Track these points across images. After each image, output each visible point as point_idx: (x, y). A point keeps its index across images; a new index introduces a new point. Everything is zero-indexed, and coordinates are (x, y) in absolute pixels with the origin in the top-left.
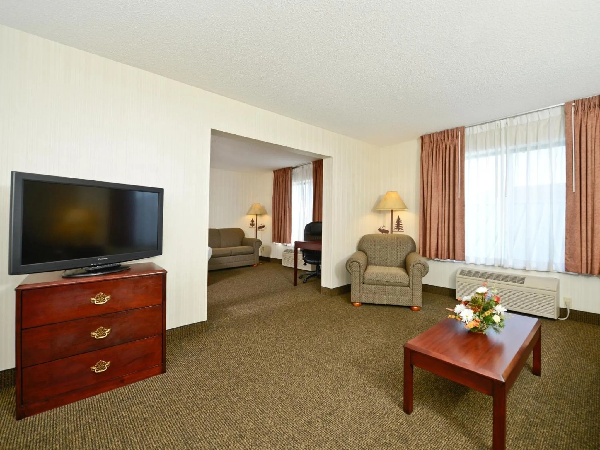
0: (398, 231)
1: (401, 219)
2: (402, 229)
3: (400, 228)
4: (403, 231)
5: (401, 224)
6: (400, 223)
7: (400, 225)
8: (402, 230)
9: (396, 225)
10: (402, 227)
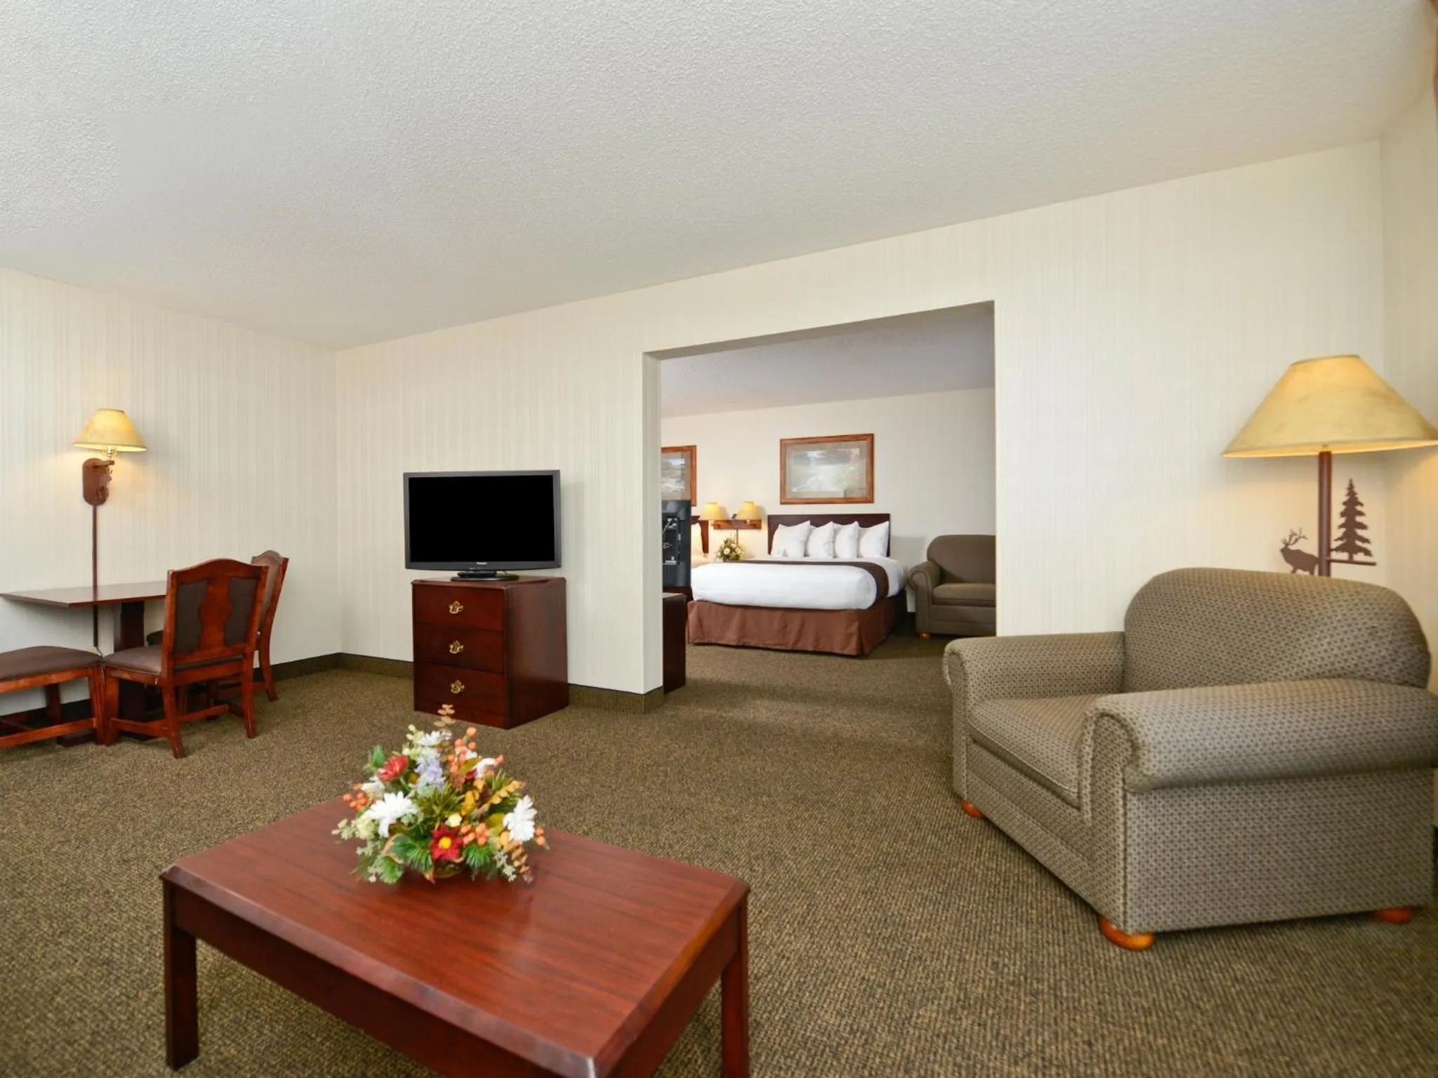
0: (1351, 561)
1: (1361, 499)
2: (1367, 553)
3: (1359, 543)
4: (1373, 564)
5: (1363, 527)
6: (1359, 519)
7: (1360, 532)
8: (1367, 559)
9: (1343, 530)
10: (1366, 541)
